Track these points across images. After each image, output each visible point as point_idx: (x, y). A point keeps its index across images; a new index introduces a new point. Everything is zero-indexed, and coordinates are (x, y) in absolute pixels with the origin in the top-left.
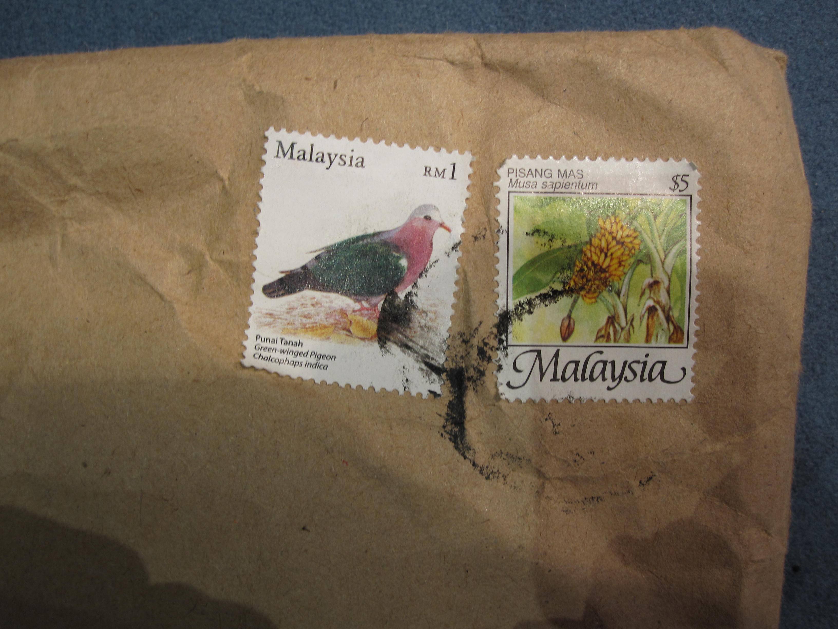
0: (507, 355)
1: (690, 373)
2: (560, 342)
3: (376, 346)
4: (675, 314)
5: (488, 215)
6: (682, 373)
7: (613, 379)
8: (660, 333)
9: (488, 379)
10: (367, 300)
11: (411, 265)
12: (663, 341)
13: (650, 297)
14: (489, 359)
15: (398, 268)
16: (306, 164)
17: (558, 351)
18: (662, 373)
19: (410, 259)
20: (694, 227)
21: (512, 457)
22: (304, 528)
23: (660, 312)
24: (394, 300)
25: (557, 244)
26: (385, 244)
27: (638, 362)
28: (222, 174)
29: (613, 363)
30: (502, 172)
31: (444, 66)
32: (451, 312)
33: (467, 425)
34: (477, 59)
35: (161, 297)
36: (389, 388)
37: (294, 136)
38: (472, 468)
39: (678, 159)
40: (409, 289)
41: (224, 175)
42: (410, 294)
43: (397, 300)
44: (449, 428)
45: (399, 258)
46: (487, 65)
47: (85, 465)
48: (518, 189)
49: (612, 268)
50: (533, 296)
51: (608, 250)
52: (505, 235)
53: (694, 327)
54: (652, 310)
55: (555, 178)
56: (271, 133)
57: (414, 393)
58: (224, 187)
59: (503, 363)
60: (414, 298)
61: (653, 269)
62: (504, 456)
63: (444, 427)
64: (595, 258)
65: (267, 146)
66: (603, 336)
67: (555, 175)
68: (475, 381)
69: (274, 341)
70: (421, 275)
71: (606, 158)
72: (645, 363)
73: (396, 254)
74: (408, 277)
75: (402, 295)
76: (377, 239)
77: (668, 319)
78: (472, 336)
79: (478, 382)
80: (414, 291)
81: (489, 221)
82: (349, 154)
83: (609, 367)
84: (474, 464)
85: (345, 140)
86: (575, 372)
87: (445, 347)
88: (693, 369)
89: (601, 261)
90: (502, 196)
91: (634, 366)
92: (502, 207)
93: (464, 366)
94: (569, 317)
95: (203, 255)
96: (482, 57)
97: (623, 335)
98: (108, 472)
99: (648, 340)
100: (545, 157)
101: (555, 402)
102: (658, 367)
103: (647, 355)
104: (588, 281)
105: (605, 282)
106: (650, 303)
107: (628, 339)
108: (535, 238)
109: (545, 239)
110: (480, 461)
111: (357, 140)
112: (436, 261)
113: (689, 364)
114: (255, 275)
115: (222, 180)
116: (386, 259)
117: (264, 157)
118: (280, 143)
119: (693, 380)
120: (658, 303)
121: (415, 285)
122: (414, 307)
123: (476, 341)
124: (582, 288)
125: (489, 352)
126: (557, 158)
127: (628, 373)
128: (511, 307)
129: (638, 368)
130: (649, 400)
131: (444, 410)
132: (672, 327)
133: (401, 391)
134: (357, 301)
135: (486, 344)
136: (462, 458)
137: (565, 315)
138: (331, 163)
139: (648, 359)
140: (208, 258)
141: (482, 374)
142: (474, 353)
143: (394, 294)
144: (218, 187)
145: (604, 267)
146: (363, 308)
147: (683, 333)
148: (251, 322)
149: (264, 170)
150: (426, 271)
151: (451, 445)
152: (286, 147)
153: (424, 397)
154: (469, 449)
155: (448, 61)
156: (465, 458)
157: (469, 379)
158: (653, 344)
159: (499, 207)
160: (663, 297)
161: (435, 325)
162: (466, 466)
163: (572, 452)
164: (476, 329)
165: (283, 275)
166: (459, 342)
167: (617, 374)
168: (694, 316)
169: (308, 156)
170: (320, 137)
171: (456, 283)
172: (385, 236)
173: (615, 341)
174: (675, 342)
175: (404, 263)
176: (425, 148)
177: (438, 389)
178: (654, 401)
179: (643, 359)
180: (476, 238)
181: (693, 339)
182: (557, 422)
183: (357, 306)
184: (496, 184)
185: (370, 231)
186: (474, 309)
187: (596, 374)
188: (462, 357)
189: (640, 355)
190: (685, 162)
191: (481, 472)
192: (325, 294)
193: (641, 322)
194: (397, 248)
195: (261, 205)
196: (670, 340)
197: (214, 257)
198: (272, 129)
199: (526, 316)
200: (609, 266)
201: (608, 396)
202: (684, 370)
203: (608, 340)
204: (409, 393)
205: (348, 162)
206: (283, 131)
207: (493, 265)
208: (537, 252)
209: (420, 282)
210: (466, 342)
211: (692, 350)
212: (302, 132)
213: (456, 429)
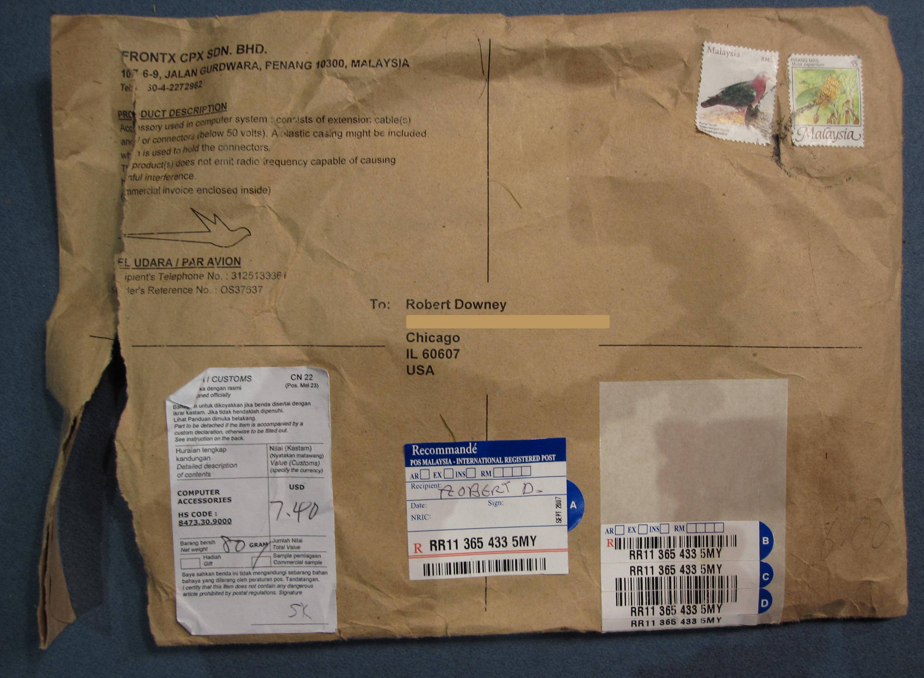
0: (795, 129)
1: (862, 136)
2: (814, 124)
3: (745, 127)
4: (856, 113)
5: (785, 76)
6: (859, 136)
7: (834, 138)
8: (851, 120)
9: (788, 137)
10: (741, 109)
11: (757, 95)
12: (852, 123)
13: (846, 107)
14: (789, 130)
15: (752, 96)
16: (719, 55)
17: (813, 128)
18: (852, 136)
19: (757, 91)
20: (861, 81)
21: (798, 169)
22: (724, 195)
23: (850, 112)
24: (751, 108)
25: (811, 87)
26: (748, 87)
27: (843, 132)
28: (684, 60)
29: (834, 132)
30: (789, 59)
31: (765, 20)
32: (773, 112)
33: (781, 156)
34: (777, 18)
35: (663, 107)
36: (751, 142)
37: (714, 45)
38: (784, 172)
39: (853, 55)
40: (757, 104)
41: (685, 59)
42: (757, 106)
43: (752, 109)
44: (774, 157)
45: (753, 92)
46: (781, 20)
47: (636, 172)
48: (795, 66)
49: (832, 95)
50: (803, 106)
51: (830, 89)
52: (791, 83)
53: (863, 118)
54: (847, 112)
55: (808, 62)
56: (705, 43)
57: (760, 144)
58: (685, 65)
59: (794, 131)
60: (759, 108)
61: (846, 96)
62: (795, 169)
63: (772, 157)
64: (825, 92)
65: (704, 48)
66: (829, 122)
67: (808, 61)
68: (783, 139)
69: (706, 124)
70: (761, 99)
71: (826, 55)
72: (846, 132)
73: (751, 90)
74: (756, 99)
75: (754, 107)
76: (745, 85)
77: (853, 115)
78: (781, 121)
79: (785, 139)
80: (759, 105)
81: (785, 78)
82: (734, 52)
83: (832, 133)
84: (785, 171)
85: (732, 47)
86: (820, 135)
87: (771, 126)
88: (863, 134)
89: (827, 93)
90: (790, 68)
91: (842, 133)
92: (790, 73)
93: (778, 133)
94: (817, 114)
95: (677, 91)
96: (779, 17)
97: (837, 121)
98: (645, 175)
99: (846, 123)
100: (804, 54)
101: (813, 146)
102: (851, 133)
103: (846, 129)
104: (823, 101)
105: (829, 101)
106: (846, 109)
107: (839, 123)
108: (803, 85)
109: (807, 85)
110: (787, 170)
111: (737, 47)
112: (767, 93)
113: (862, 132)
114: (699, 98)
115: (684, 62)
116: (748, 92)
117: (703, 53)
118: (709, 48)
119: (864, 139)
120: (849, 108)
121: (759, 102)
122: (759, 111)
123: (783, 123)
124: (821, 103)
125: (789, 128)
126: (809, 54)
127: (839, 136)
128: (795, 111)
129: (843, 134)
130: (848, 147)
131: (772, 151)
132: (855, 118)
133: (756, 144)
134: (737, 109)
135: (787, 125)
136: (780, 168)
137: (815, 114)
138: (728, 55)
139: (847, 131)
140: (680, 92)
141: (786, 136)
142: (783, 128)
143: (751, 106)
144: (682, 65)
145: (829, 95)
146: (739, 112)
147: (859, 120)
148: (697, 117)
149: (703, 57)
150: (763, 97)
151: (776, 164)
152: (711, 48)
153: (764, 145)
154: (782, 165)
155: (766, 18)
156: (781, 168)
157: (781, 138)
158: (848, 124)
159: (789, 73)
160: (851, 107)
161: (767, 118)
162: (782, 172)
163: (820, 166)
164: (783, 119)
165: (709, 99)
166: (776, 124)
167: (836, 136)
168: (863, 114)
169: (719, 52)
170: (723, 45)
171: (775, 101)
172: (747, 84)
173: (834, 124)
174: (857, 124)
175: (755, 94)
176: (761, 50)
177: (769, 143)
178: (850, 147)
179: (845, 130)
180: (781, 85)
181: (863, 123)
182: (815, 154)
183: (737, 111)
184: (787, 64)
185: (742, 81)
186: (782, 111)
187: (828, 136)
188: (778, 130)
189: (843, 129)
190: (856, 56)
191: (787, 174)
192: (725, 106)
193: (843, 116)
194: (753, 88)
195: (702, 71)
196: (855, 123)
197: (682, 91)
198: (706, 42)
199: (801, 114)
200: (830, 95)
201: (833, 145)
202: (860, 135)
203: (832, 123)
204: (758, 144)
205: (734, 55)
206: (710, 43)
207: (788, 95)
208: (804, 90)
209: (761, 101)
210: (779, 124)
211: (862, 127)
212: (717, 43)
213: (777, 158)
